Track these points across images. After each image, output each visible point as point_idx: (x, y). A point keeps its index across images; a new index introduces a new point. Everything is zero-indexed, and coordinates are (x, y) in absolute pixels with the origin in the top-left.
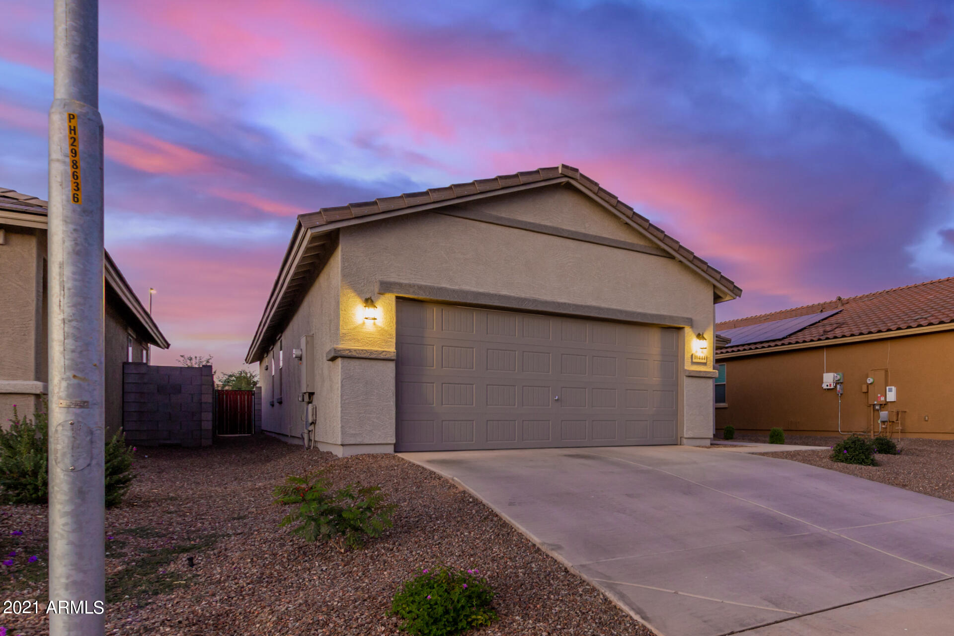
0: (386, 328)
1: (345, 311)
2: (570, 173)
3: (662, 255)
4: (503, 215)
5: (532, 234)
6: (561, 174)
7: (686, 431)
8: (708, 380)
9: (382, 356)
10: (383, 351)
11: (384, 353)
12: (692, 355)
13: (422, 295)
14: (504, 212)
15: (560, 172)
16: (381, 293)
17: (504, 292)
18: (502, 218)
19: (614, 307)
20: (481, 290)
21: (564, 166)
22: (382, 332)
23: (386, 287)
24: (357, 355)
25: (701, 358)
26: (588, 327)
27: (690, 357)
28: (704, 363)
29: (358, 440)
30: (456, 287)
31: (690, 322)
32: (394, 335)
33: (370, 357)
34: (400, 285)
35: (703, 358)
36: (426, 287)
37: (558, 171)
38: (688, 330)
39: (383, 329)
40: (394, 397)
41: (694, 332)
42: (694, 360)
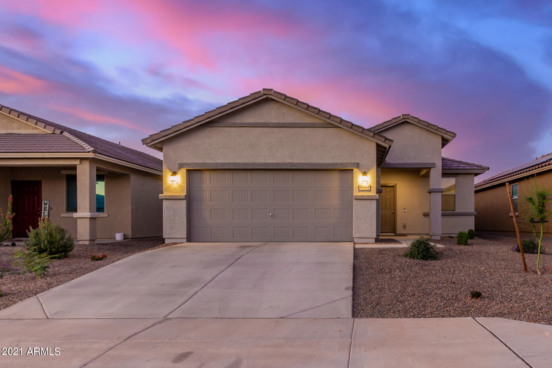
0: (182, 185)
1: (165, 178)
2: (267, 92)
3: (331, 126)
4: (238, 122)
5: (252, 128)
6: (263, 94)
7: (355, 233)
8: (372, 201)
9: (179, 198)
10: (179, 196)
11: (180, 197)
12: (359, 186)
13: (196, 167)
14: (238, 120)
15: (262, 93)
16: (179, 169)
17: (238, 161)
18: (237, 123)
19: (303, 161)
20: (226, 162)
21: (264, 89)
22: (180, 186)
23: (181, 166)
24: (169, 198)
25: (366, 187)
26: (290, 175)
27: (358, 187)
28: (369, 190)
29: (171, 236)
30: (214, 162)
31: (358, 165)
32: (186, 187)
33: (174, 198)
34: (187, 164)
35: (367, 187)
36: (198, 163)
37: (261, 92)
38: (356, 170)
39: (181, 185)
40: (186, 216)
41: (361, 172)
42: (360, 189)
